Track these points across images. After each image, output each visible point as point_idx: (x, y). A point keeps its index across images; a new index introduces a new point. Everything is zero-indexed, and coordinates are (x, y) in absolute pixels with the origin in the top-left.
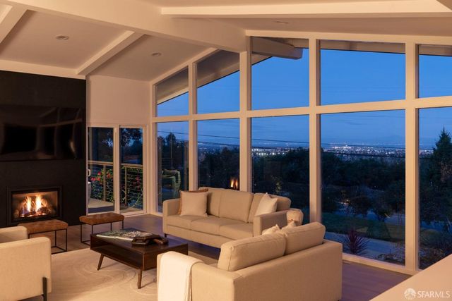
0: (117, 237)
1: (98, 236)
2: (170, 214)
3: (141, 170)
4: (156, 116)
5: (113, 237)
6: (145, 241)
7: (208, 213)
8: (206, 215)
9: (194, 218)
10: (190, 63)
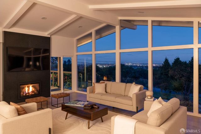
0: (75, 105)
1: (65, 104)
2: (90, 93)
3: (71, 74)
4: (77, 52)
5: (73, 105)
6: (90, 107)
7: (106, 92)
8: (105, 93)
9: (102, 94)
10: (93, 31)
